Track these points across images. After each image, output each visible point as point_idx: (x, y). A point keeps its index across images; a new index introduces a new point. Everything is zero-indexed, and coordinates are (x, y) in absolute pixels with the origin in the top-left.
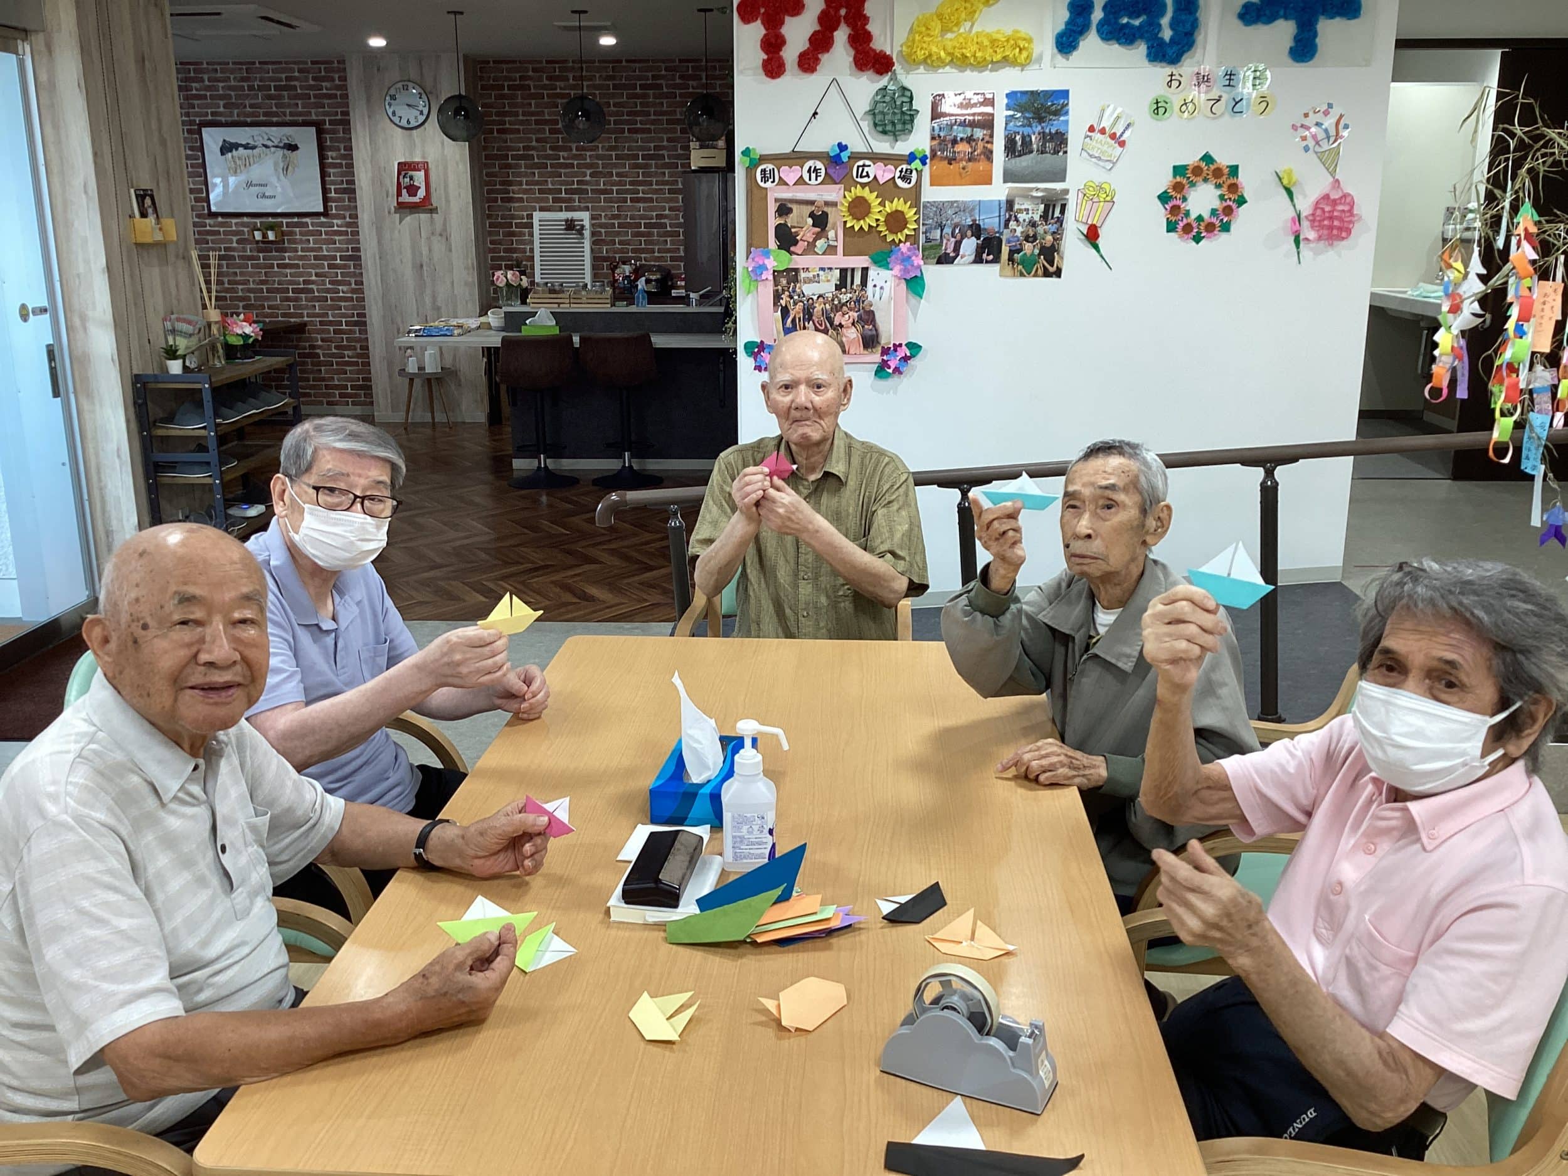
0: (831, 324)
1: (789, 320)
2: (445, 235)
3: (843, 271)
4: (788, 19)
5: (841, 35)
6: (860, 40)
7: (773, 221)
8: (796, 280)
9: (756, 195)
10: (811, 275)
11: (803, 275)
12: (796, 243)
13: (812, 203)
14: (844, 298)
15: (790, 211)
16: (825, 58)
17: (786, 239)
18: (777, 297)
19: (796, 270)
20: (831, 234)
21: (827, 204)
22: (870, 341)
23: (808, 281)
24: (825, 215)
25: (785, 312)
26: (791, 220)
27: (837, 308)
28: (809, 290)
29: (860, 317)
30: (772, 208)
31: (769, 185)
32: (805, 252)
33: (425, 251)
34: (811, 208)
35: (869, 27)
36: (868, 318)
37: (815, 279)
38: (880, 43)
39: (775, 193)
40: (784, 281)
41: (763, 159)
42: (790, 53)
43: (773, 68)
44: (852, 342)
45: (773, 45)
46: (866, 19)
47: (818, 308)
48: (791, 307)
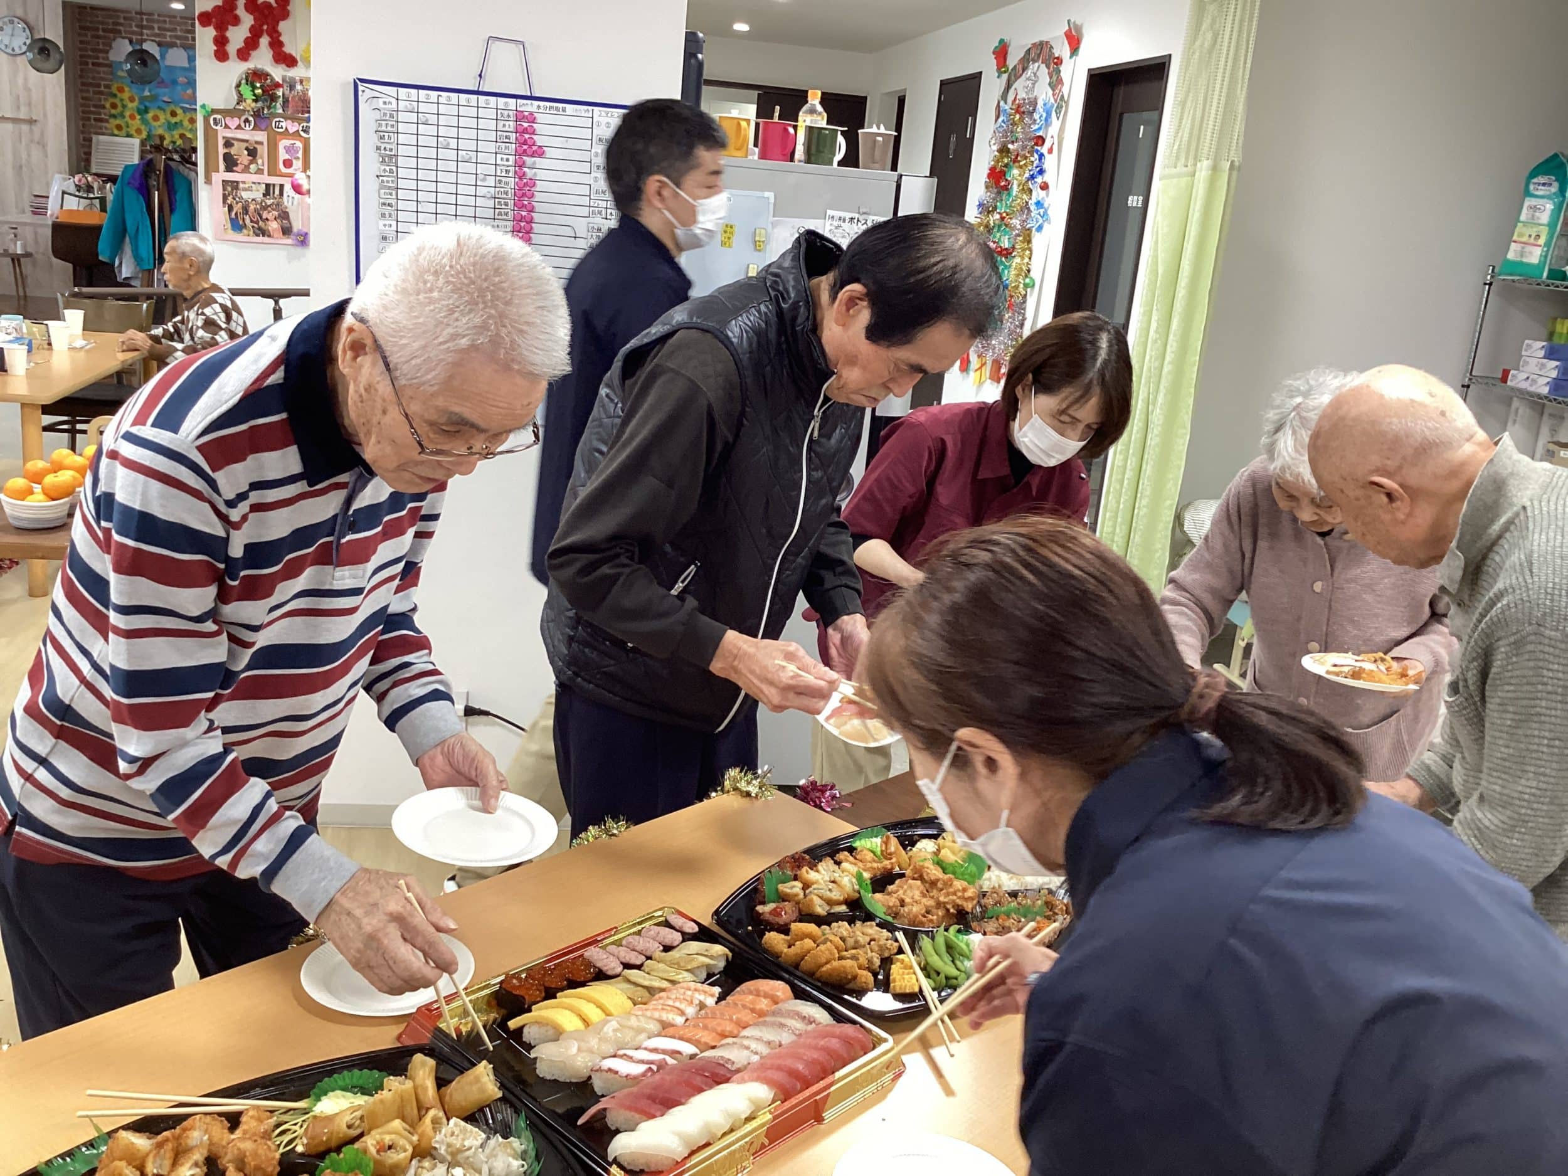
0: (261, 217)
1: (233, 214)
2: (42, 145)
3: (268, 186)
4: (230, 27)
5: (264, 41)
6: (276, 45)
7: (222, 150)
8: (237, 188)
9: (210, 134)
10: (246, 186)
11: (241, 185)
12: (236, 165)
13: (247, 141)
14: (269, 202)
15: (232, 145)
16: (254, 54)
17: (231, 163)
18: (225, 198)
19: (237, 182)
21: (257, 143)
22: (286, 231)
23: (245, 190)
24: (255, 149)
25: (230, 208)
26: (233, 151)
27: (265, 208)
28: (245, 195)
29: (279, 215)
30: (221, 142)
31: (218, 128)
32: (243, 172)
33: (24, 156)
34: (245, 145)
35: (281, 39)
36: (284, 215)
37: (249, 189)
38: (288, 49)
39: (222, 133)
40: (229, 189)
41: (214, 111)
42: (232, 48)
43: (221, 55)
44: (274, 230)
45: (221, 42)
46: (280, 35)
47: (252, 207)
48: (234, 204)
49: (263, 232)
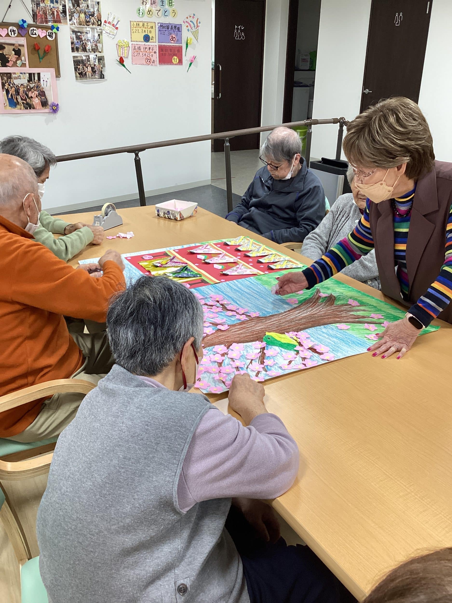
1: (10, 95)
3: (30, 74)
8: (10, 78)
10: (16, 76)
11: (13, 76)
12: (8, 62)
13: (13, 45)
15: (4, 48)
17: (4, 60)
19: (10, 74)
20: (23, 58)
24: (19, 50)
25: (7, 92)
26: (5, 52)
29: (39, 94)
32: (13, 66)
34: (12, 47)
36: (42, 94)
37: (19, 78)
40: (6, 78)
44: (37, 104)
47: (21, 90)
48: (10, 89)
49: (29, 106)
